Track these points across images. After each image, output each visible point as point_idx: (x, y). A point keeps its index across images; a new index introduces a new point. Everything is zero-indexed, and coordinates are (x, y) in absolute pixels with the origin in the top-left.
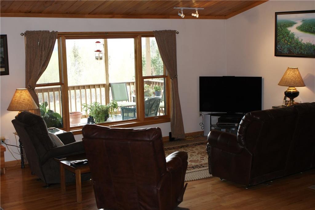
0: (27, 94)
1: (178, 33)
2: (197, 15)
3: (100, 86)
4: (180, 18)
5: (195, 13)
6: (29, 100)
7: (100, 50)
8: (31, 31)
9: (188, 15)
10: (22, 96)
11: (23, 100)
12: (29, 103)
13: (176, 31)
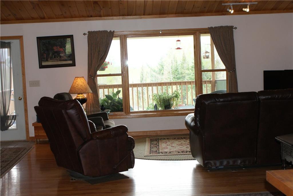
0: (81, 81)
1: (236, 28)
2: (248, 10)
3: (207, 82)
4: (230, 14)
5: (246, 8)
6: (82, 85)
7: (180, 48)
8: (92, 31)
9: (239, 11)
10: (77, 82)
11: (77, 85)
12: (81, 87)
13: (233, 26)
